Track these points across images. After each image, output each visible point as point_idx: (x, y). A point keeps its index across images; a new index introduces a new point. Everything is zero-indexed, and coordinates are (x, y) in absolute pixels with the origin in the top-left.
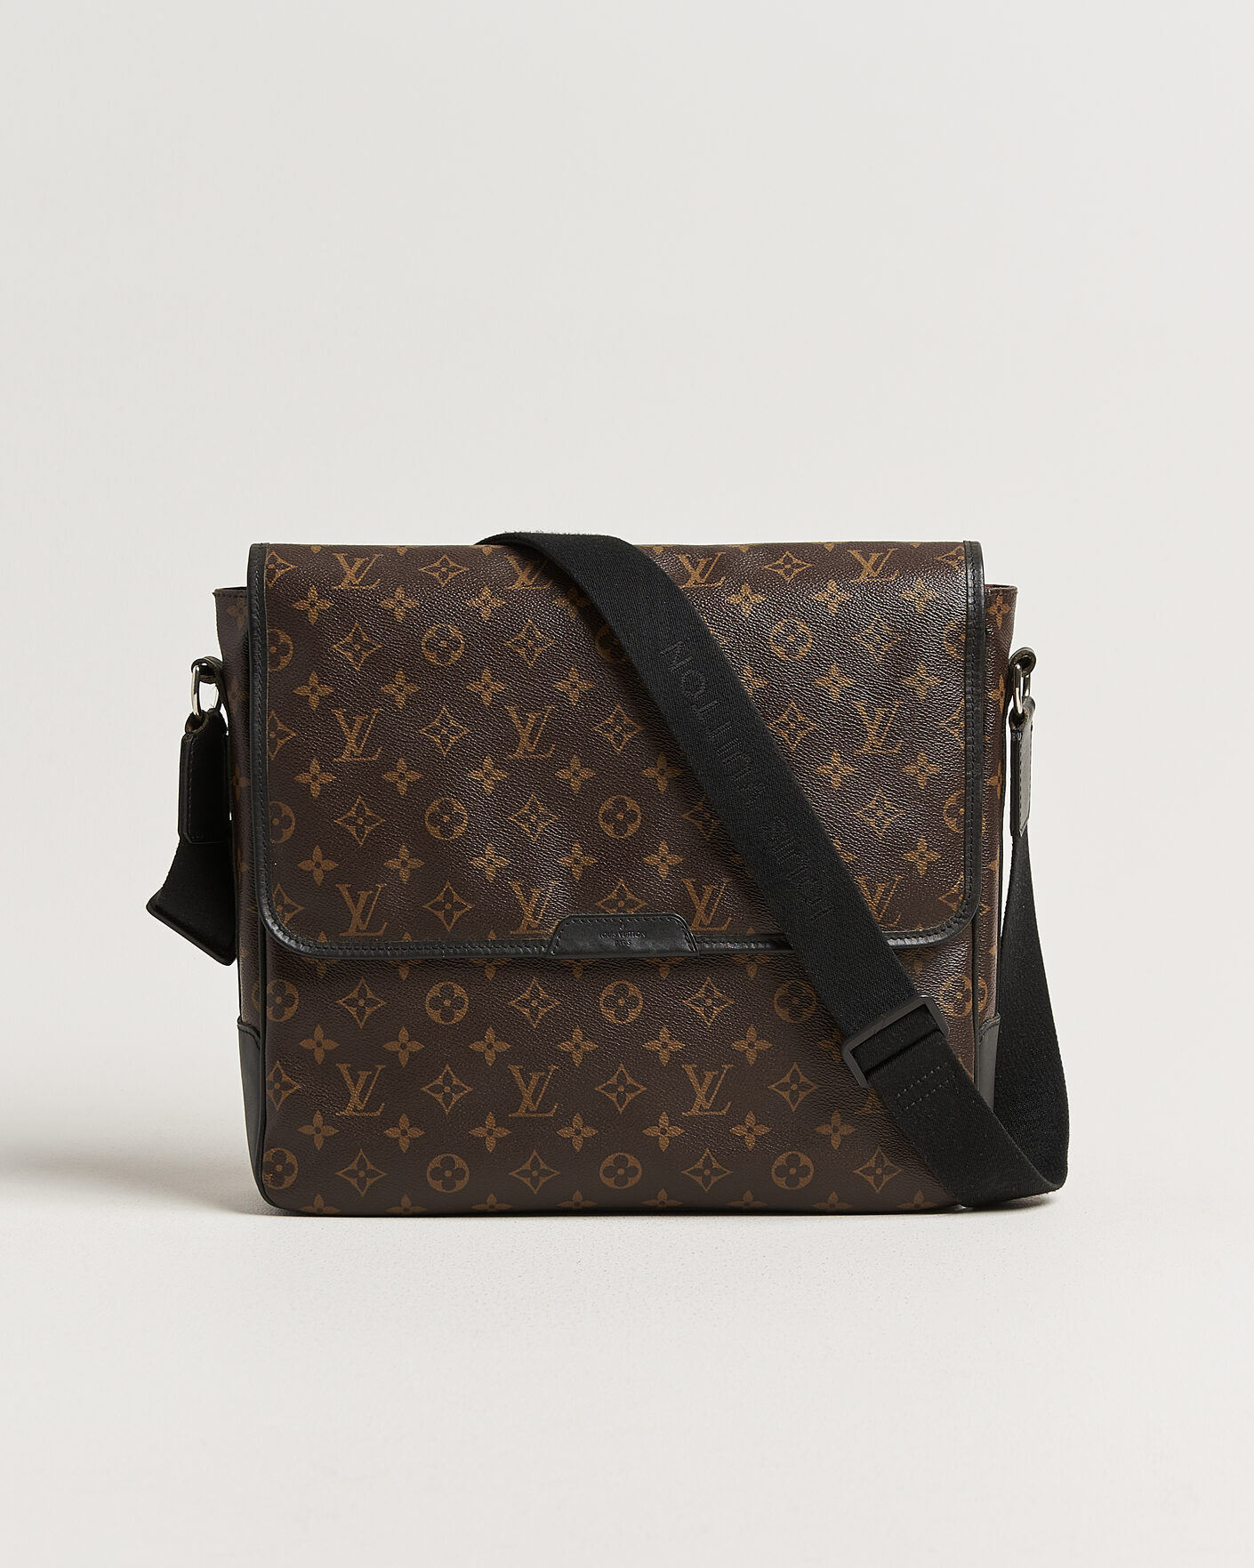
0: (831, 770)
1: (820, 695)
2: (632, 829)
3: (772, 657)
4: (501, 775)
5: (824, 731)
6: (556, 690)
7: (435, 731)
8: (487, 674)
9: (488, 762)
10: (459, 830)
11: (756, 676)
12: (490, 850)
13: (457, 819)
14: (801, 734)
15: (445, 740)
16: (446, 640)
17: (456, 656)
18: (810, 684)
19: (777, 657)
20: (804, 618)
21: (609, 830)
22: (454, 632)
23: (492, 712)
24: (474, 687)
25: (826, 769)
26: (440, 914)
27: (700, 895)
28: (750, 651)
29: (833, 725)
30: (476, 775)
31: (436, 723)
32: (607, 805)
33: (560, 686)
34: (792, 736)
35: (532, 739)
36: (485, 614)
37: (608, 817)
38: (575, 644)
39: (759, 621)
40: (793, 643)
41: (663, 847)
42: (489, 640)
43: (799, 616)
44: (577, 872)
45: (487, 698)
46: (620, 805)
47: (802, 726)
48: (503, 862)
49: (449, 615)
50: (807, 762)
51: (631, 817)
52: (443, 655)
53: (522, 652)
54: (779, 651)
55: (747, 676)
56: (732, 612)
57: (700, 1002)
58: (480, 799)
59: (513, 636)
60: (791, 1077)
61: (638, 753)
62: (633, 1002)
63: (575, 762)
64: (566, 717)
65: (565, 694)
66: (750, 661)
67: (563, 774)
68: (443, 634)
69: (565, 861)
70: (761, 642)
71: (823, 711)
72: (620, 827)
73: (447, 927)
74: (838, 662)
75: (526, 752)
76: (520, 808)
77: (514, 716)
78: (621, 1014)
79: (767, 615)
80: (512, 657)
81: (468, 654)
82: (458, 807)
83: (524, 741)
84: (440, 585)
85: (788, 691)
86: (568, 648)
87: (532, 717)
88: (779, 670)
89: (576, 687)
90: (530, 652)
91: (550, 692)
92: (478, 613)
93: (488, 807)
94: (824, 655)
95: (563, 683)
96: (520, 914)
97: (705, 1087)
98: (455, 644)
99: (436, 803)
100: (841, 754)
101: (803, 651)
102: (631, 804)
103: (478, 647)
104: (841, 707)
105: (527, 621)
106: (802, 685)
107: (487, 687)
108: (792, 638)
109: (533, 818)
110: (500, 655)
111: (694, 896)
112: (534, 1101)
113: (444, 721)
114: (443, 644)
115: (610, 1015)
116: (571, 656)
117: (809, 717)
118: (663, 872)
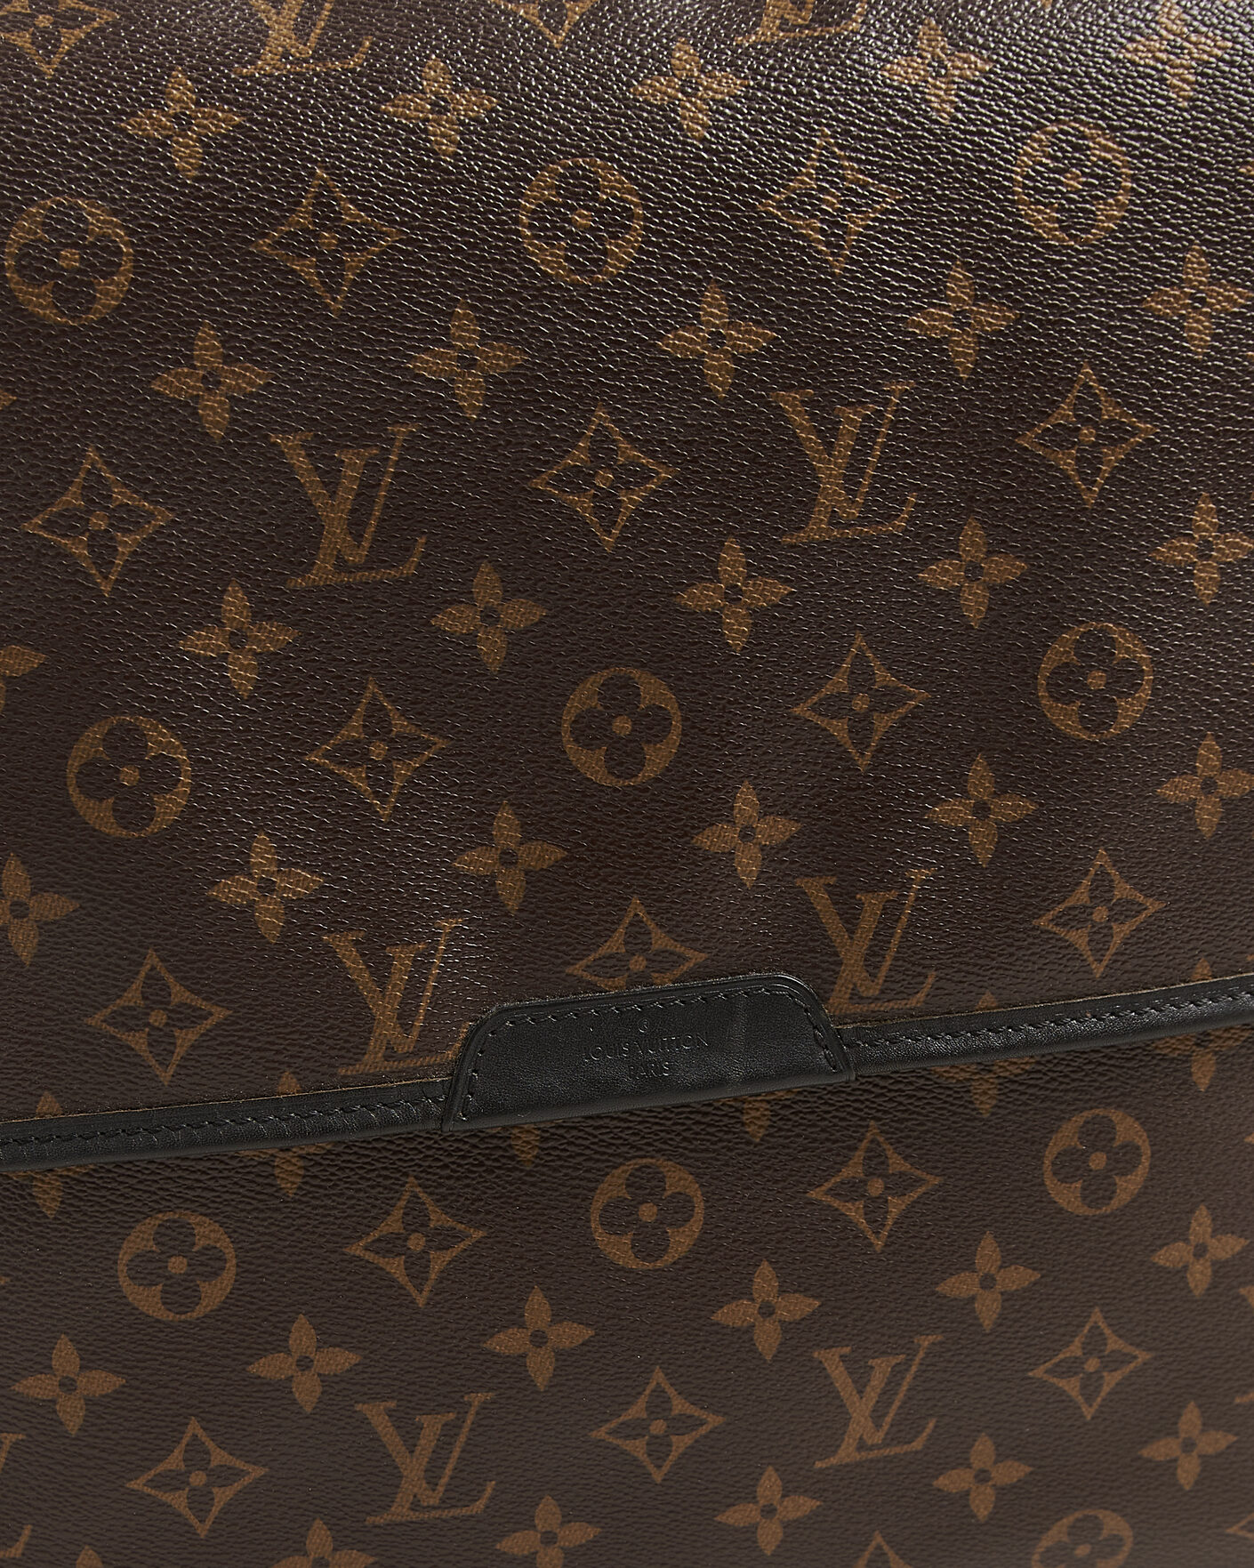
0: (1192, 550)
1: (1159, 341)
2: (658, 758)
3: (1026, 238)
4: (275, 636)
5: (1174, 443)
6: (418, 376)
7: (70, 523)
8: (208, 343)
9: (235, 604)
10: (170, 807)
11: (984, 298)
12: (263, 855)
13: (160, 775)
14: (1112, 457)
15: (103, 548)
16: (75, 245)
17: (111, 292)
18: (1132, 312)
19: (1038, 239)
20: (1103, 117)
21: (591, 764)
22: (97, 218)
23: (235, 455)
24: (174, 384)
25: (1181, 549)
26: (138, 1042)
27: (850, 920)
28: (961, 223)
29: (1197, 423)
30: (203, 643)
31: (72, 498)
32: (584, 697)
33: (428, 364)
34: (1089, 462)
35: (356, 525)
36: (186, 157)
37: (590, 730)
38: (462, 233)
39: (980, 133)
40: (1077, 192)
41: (746, 801)
42: (202, 236)
43: (1090, 111)
44: (511, 890)
45: (215, 415)
46: (620, 695)
47: (1115, 433)
48: (302, 883)
49: (79, 169)
50: (1130, 534)
51: (653, 725)
52: (73, 292)
53: (306, 269)
54: (1042, 219)
55: (957, 300)
56: (902, 112)
57: (853, 1190)
58: (222, 710)
59: (278, 221)
60: (1084, 1345)
61: (663, 543)
62: (679, 1210)
63: (487, 586)
64: (453, 455)
65: (445, 388)
66: (964, 253)
67: (454, 621)
68: (65, 228)
69: (475, 862)
70: (991, 197)
71: (1167, 386)
72: (625, 756)
73: (158, 1070)
74: (1205, 242)
75: (341, 565)
76: (340, 725)
77: (300, 461)
78: (652, 1242)
79: (1001, 114)
80: (278, 285)
81: (146, 285)
82: (161, 739)
83: (336, 533)
84: (39, 73)
85: (1074, 334)
86: (442, 249)
87: (352, 463)
88: (1045, 275)
89: (473, 364)
90: (331, 266)
91: (401, 384)
92: (165, 158)
93: (248, 730)
94: (1165, 223)
95: (436, 355)
96: (363, 1022)
97: (872, 1395)
98: (102, 257)
99: (96, 732)
100: (1217, 502)
101: (1108, 215)
102: (653, 691)
103: (174, 261)
104: (1217, 369)
105: (312, 174)
106: (1110, 316)
107: (211, 381)
108: (1076, 178)
109: (378, 751)
110: (242, 282)
111: (832, 923)
112: (432, 1483)
113: (96, 492)
114: (70, 258)
115: (619, 1250)
116: (453, 274)
117: (1130, 405)
118: (748, 866)
